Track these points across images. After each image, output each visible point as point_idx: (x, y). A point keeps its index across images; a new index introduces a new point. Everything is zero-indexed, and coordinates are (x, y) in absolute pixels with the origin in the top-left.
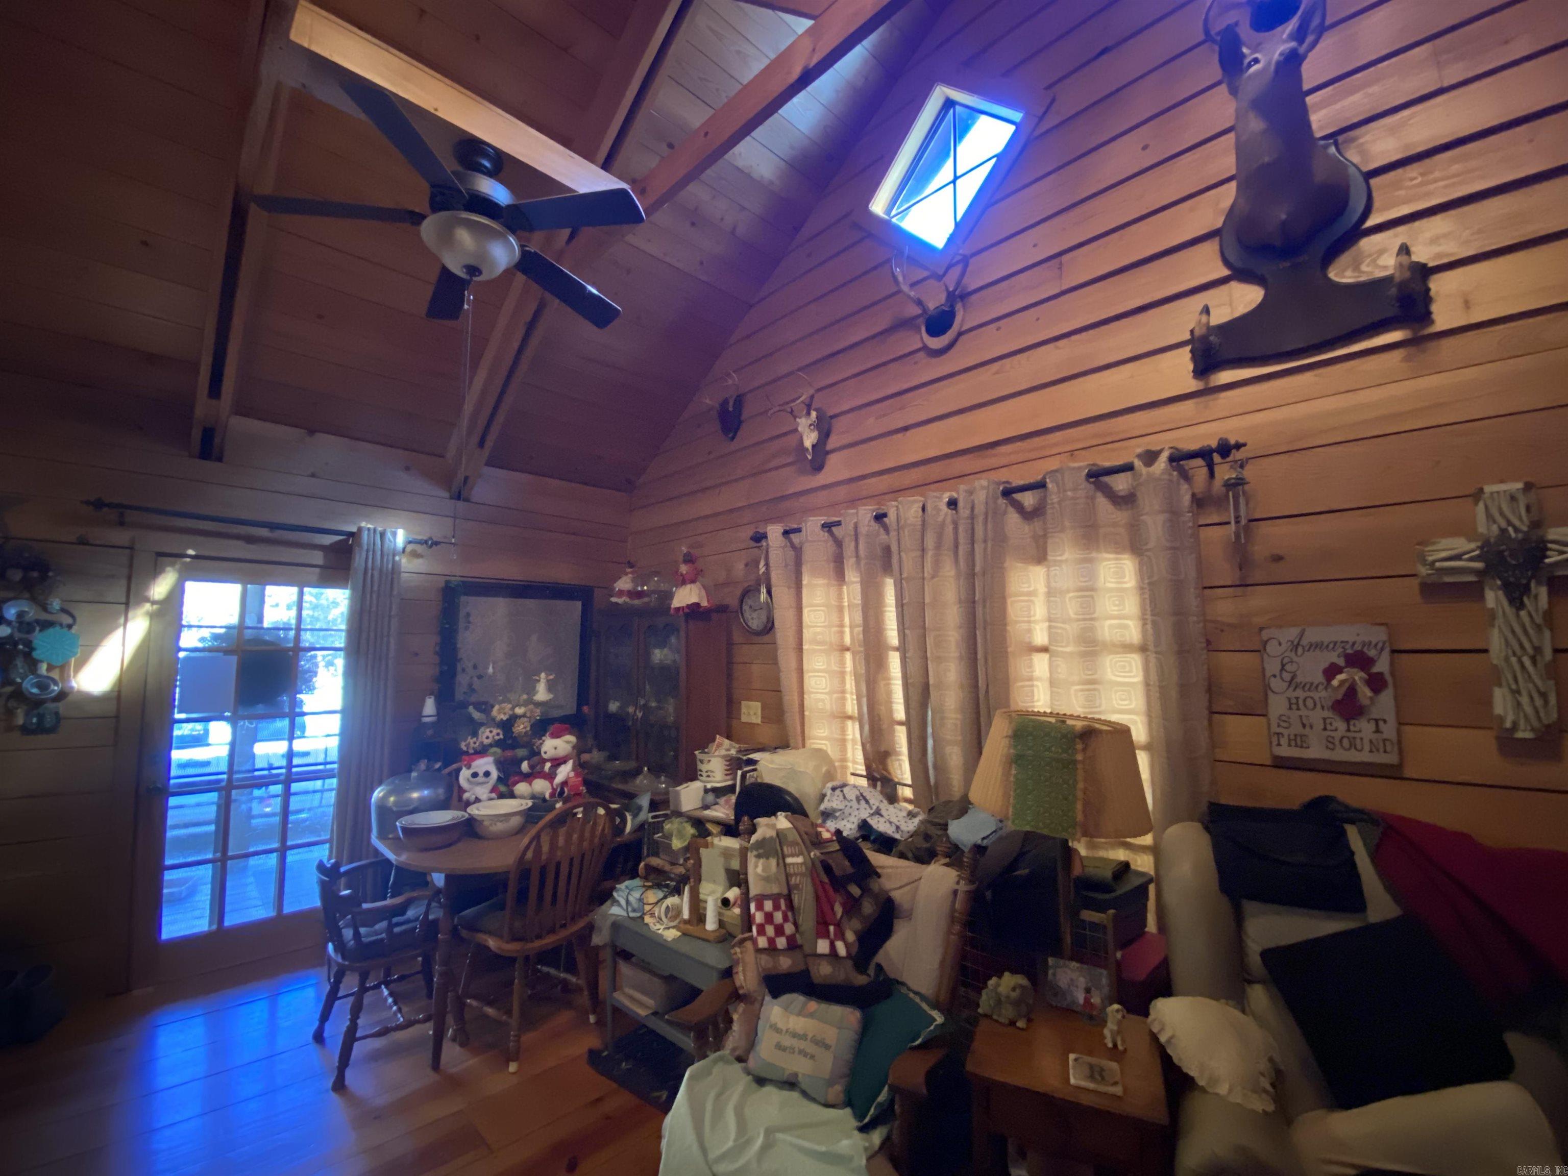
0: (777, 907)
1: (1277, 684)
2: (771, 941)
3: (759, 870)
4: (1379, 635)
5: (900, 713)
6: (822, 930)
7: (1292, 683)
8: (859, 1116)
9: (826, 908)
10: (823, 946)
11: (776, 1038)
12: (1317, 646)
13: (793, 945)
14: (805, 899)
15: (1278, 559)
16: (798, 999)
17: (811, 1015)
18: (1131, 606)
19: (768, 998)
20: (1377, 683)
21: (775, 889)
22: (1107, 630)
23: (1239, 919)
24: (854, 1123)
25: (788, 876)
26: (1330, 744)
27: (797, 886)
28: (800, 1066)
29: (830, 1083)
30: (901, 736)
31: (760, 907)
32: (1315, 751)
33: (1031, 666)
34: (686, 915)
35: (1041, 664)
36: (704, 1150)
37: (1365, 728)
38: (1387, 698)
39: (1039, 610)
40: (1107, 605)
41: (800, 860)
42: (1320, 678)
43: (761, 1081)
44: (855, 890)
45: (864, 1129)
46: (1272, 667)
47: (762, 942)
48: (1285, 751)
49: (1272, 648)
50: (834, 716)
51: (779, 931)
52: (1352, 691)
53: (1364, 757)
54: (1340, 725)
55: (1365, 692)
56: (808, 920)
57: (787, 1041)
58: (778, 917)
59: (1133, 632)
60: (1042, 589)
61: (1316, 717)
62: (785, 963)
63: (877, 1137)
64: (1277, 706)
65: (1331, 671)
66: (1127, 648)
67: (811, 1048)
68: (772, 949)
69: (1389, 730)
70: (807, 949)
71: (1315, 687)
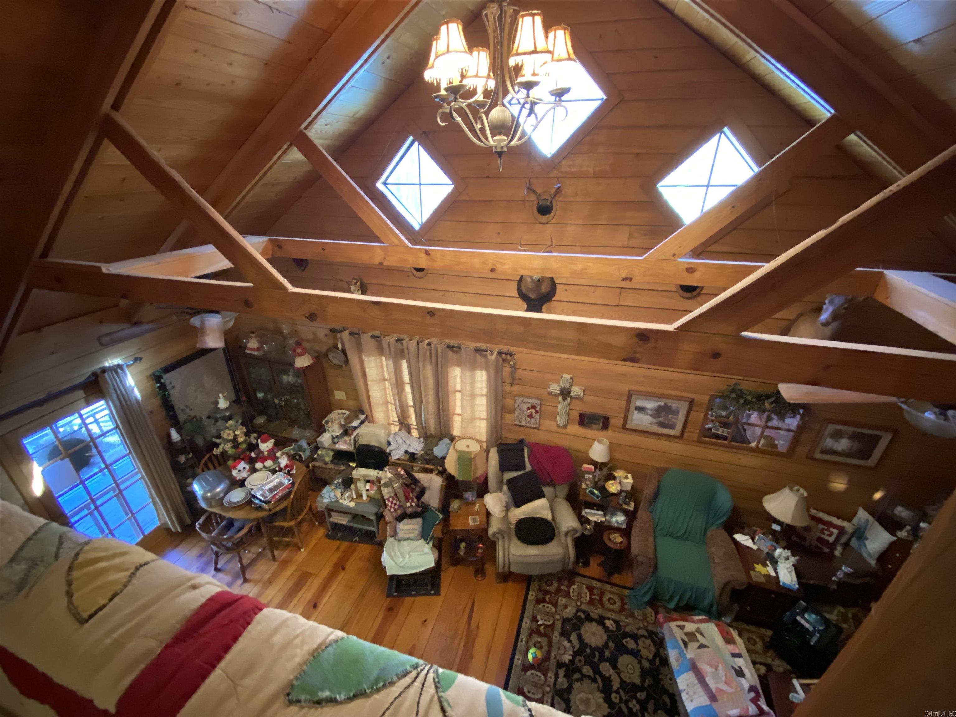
0: (393, 499)
1: (517, 409)
2: (394, 508)
3: (386, 491)
4: (538, 402)
5: (411, 403)
6: (407, 499)
7: (520, 410)
8: (426, 540)
9: (407, 494)
10: (408, 505)
11: (403, 532)
12: (526, 402)
13: (400, 506)
14: (401, 495)
15: (521, 379)
16: (405, 521)
17: (410, 524)
18: (484, 385)
19: (398, 523)
20: (536, 412)
21: (393, 495)
22: (478, 391)
23: (503, 475)
24: (425, 542)
25: (395, 490)
26: (526, 422)
27: (398, 492)
28: (410, 535)
29: (418, 536)
30: (412, 411)
31: (389, 501)
32: (523, 423)
33: (455, 396)
34: (355, 497)
35: (458, 395)
36: (396, 563)
37: (533, 420)
38: (538, 414)
39: (458, 380)
40: (478, 385)
41: (397, 485)
42: (525, 409)
43: (399, 541)
44: (414, 486)
45: (428, 543)
46: (516, 406)
47: (392, 510)
48: (517, 423)
49: (517, 401)
50: (383, 404)
51: (395, 504)
52: (531, 414)
53: (533, 426)
54: (528, 419)
55: (534, 414)
56: (403, 499)
57: (405, 532)
58: (394, 501)
59: (484, 391)
60: (459, 375)
61: (524, 417)
62: (399, 512)
63: (431, 544)
64: (517, 414)
65: (528, 409)
66: (483, 395)
67: (412, 531)
68: (395, 510)
69: (538, 421)
70: (404, 506)
71: (524, 411)
